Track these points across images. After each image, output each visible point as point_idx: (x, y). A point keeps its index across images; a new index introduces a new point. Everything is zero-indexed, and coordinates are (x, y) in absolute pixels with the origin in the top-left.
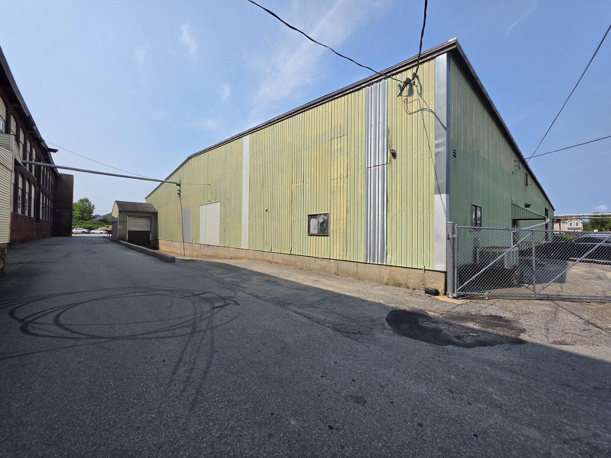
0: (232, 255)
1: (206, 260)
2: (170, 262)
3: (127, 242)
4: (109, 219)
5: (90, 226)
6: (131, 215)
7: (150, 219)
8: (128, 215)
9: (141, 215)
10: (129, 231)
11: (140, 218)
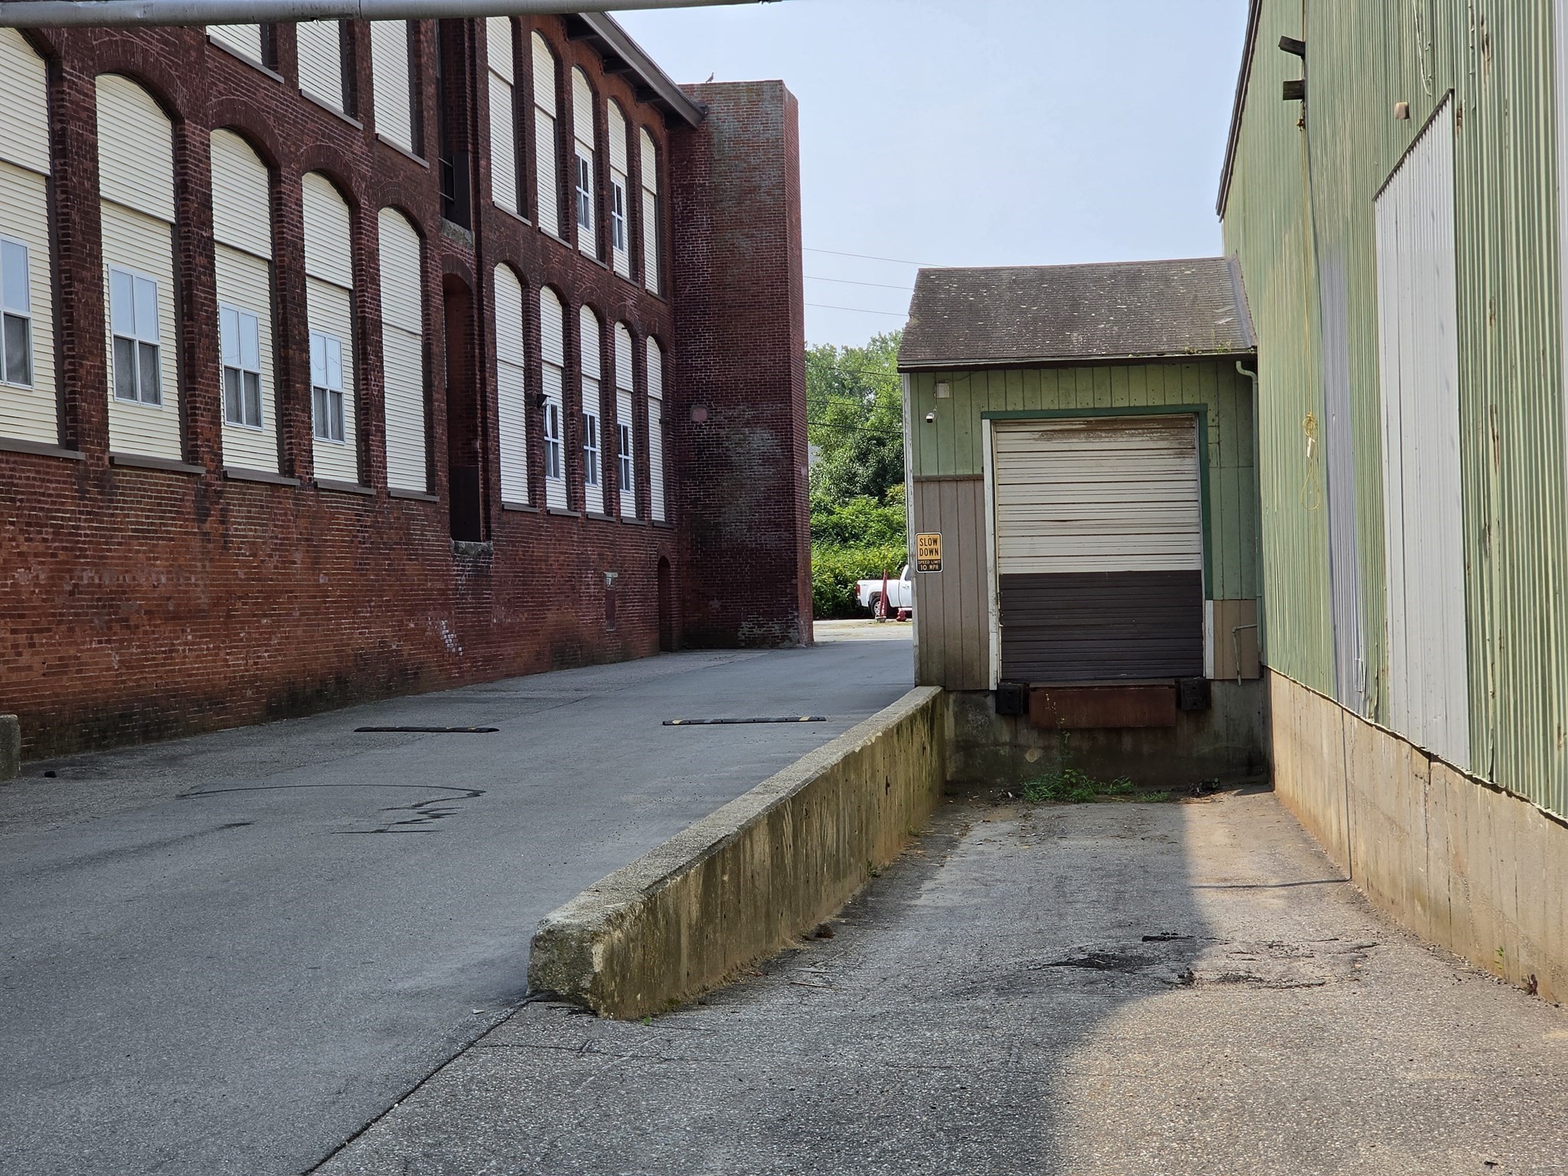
6: (1015, 402)
7: (1195, 434)
8: (985, 412)
9: (1106, 403)
10: (1008, 583)
11: (1103, 435)
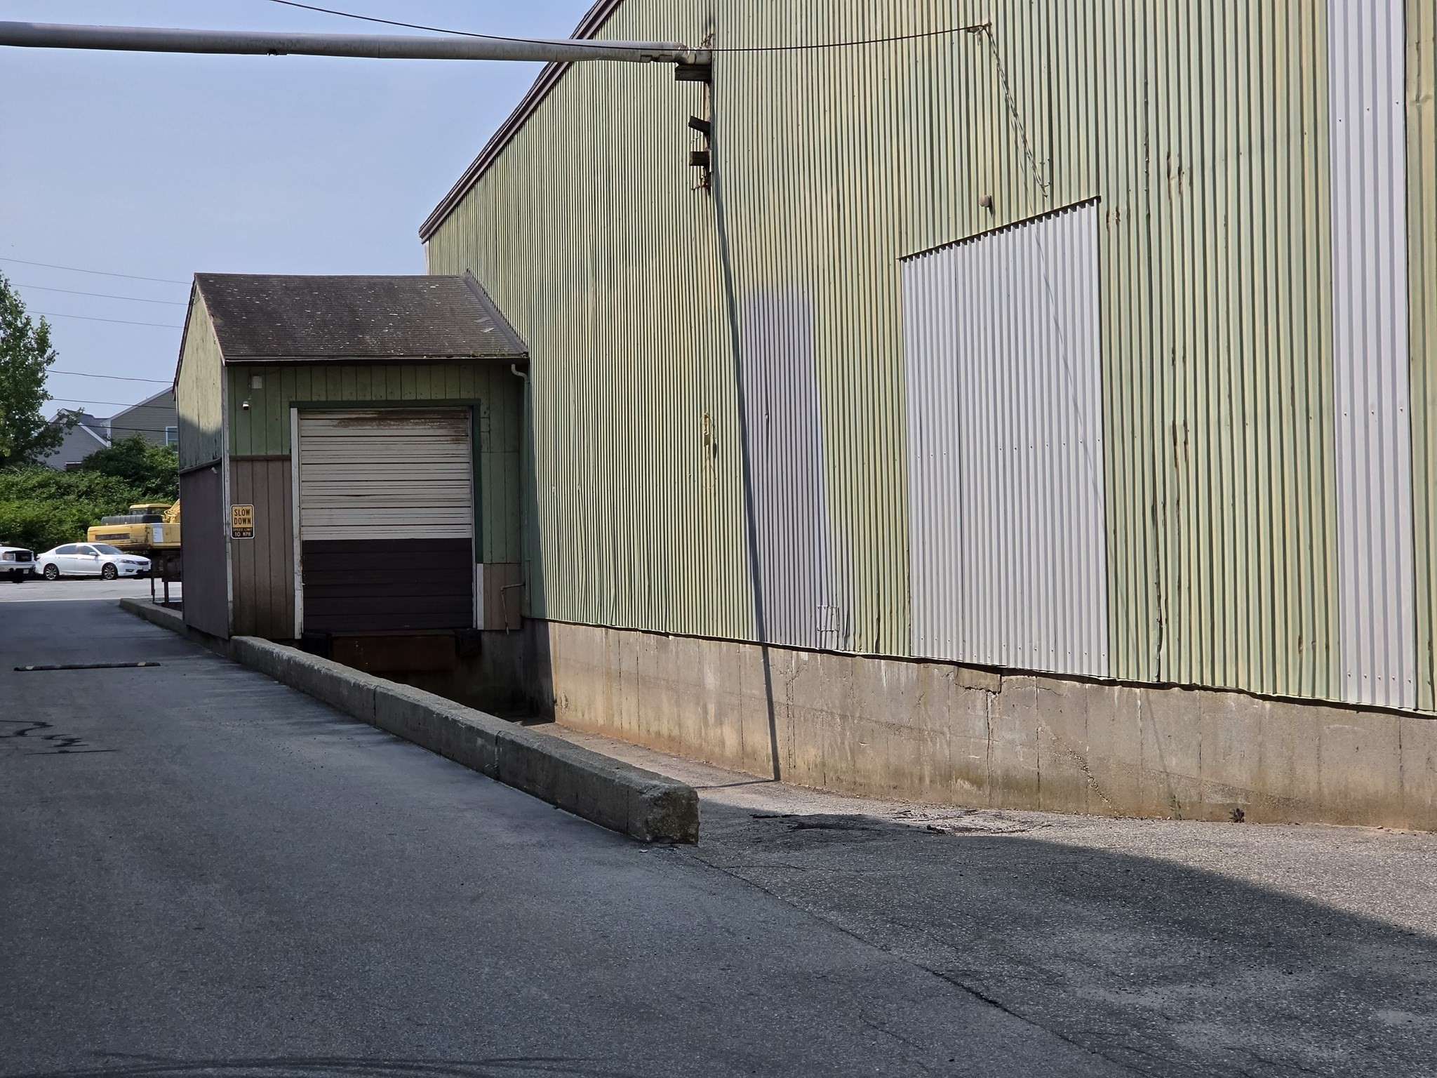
0: (1239, 775)
1: (983, 823)
2: (656, 839)
3: (304, 645)
4: (159, 447)
5: (32, 510)
6: (319, 394)
7: (469, 424)
8: (293, 402)
9: (397, 397)
10: (310, 548)
11: (392, 423)
